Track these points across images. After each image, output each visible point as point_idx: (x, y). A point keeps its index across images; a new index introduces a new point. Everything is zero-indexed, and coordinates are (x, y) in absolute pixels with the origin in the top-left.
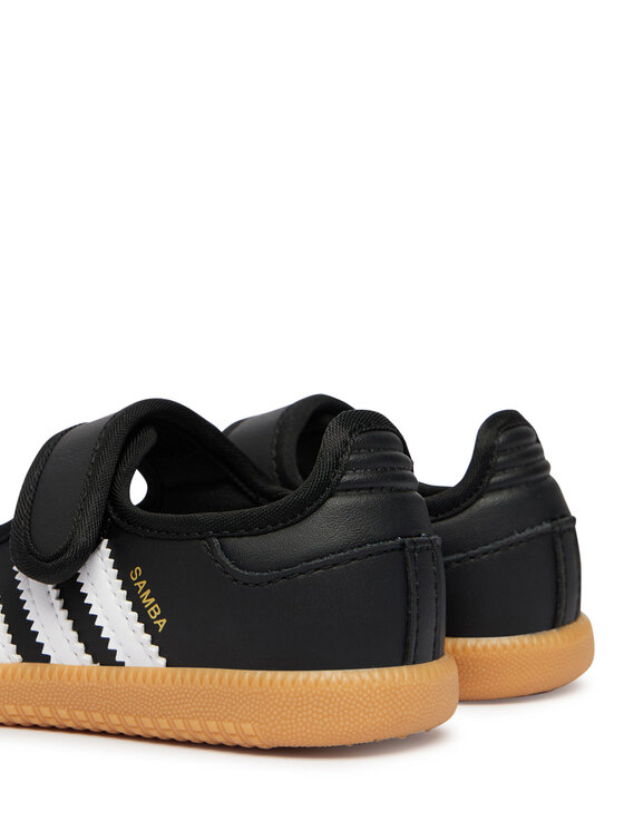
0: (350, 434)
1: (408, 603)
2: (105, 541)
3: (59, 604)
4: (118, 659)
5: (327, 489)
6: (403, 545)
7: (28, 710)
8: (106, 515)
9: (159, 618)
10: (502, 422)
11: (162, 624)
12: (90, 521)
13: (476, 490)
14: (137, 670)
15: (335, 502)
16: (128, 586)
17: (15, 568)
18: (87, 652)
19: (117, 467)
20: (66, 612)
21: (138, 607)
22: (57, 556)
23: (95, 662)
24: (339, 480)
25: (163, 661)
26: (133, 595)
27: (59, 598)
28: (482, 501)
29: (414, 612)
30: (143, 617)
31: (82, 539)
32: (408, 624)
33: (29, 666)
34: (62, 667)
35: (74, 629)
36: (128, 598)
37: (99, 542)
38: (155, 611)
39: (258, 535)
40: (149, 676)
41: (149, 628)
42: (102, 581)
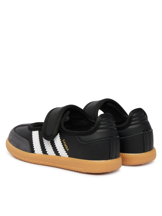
0: (102, 119)
1: (110, 149)
2: (59, 134)
3: (50, 144)
4: (60, 155)
5: (97, 128)
6: (110, 139)
7: (44, 163)
8: (59, 129)
9: (67, 149)
10: (135, 111)
11: (68, 150)
12: (56, 130)
13: (128, 125)
14: (63, 157)
15: (98, 131)
16: (62, 142)
17: (43, 138)
18: (55, 153)
19: (61, 120)
20: (51, 146)
21: (64, 146)
22: (50, 136)
23: (56, 155)
24: (99, 127)
25: (68, 156)
26: (63, 144)
27: (50, 143)
28: (129, 127)
29: (111, 150)
30: (65, 148)
31: (54, 133)
32: (110, 153)
33: (45, 155)
34: (50, 155)
35: (53, 149)
36: (62, 144)
37: (58, 134)
38: (67, 147)
39: (84, 136)
40: (65, 158)
41: (66, 150)
42: (58, 141)
